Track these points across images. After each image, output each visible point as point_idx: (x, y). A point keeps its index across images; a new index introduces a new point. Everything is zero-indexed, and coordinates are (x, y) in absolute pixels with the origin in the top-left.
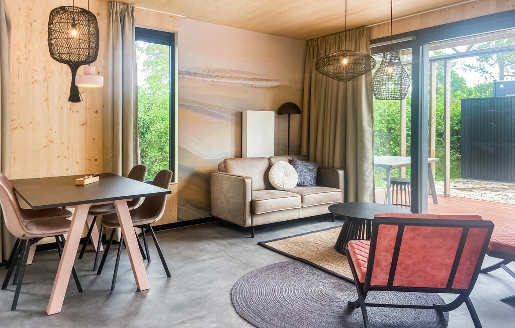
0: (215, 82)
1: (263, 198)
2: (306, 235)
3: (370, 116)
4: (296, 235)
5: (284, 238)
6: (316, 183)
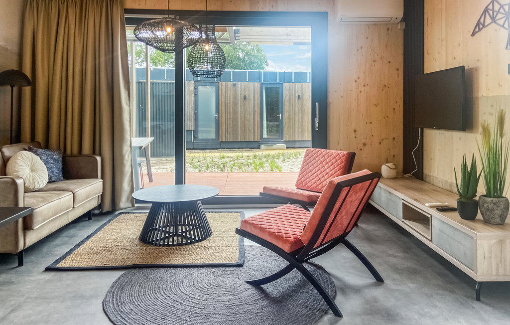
1: (37, 205)
2: (90, 241)
3: (127, 92)
4: (78, 245)
5: (69, 253)
6: (63, 176)
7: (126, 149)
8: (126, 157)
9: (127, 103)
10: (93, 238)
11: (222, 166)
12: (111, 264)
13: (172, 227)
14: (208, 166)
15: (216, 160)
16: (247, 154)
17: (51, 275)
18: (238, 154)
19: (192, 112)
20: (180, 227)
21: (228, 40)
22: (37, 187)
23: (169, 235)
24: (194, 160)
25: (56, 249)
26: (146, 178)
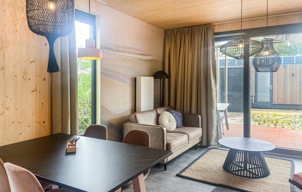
0: (121, 55)
1: (172, 141)
2: (196, 163)
3: (215, 80)
4: (191, 164)
5: (187, 168)
6: (183, 125)
7: (214, 112)
8: (214, 116)
9: (215, 86)
10: (198, 161)
11: (275, 122)
12: (208, 180)
13: (243, 164)
14: (265, 121)
15: (270, 117)
16: (295, 114)
17: (178, 179)
18: (287, 113)
19: (253, 85)
20: (248, 165)
21: (281, 40)
22: (171, 130)
23: (241, 169)
24: (255, 115)
25: (181, 164)
26: (225, 127)
